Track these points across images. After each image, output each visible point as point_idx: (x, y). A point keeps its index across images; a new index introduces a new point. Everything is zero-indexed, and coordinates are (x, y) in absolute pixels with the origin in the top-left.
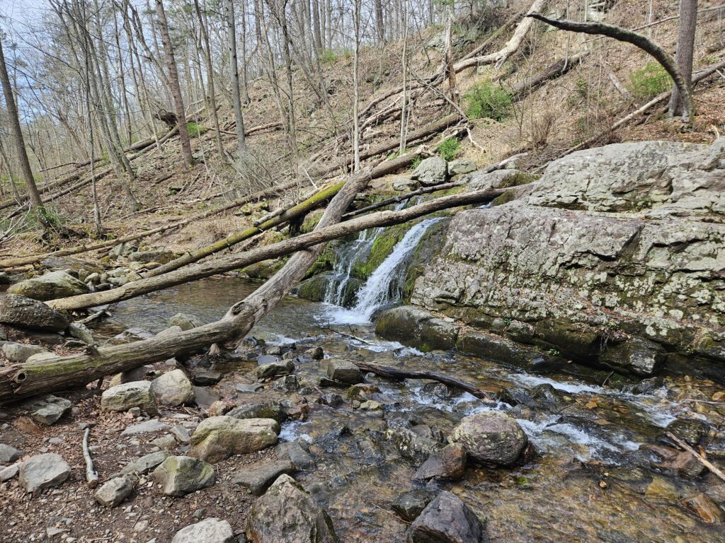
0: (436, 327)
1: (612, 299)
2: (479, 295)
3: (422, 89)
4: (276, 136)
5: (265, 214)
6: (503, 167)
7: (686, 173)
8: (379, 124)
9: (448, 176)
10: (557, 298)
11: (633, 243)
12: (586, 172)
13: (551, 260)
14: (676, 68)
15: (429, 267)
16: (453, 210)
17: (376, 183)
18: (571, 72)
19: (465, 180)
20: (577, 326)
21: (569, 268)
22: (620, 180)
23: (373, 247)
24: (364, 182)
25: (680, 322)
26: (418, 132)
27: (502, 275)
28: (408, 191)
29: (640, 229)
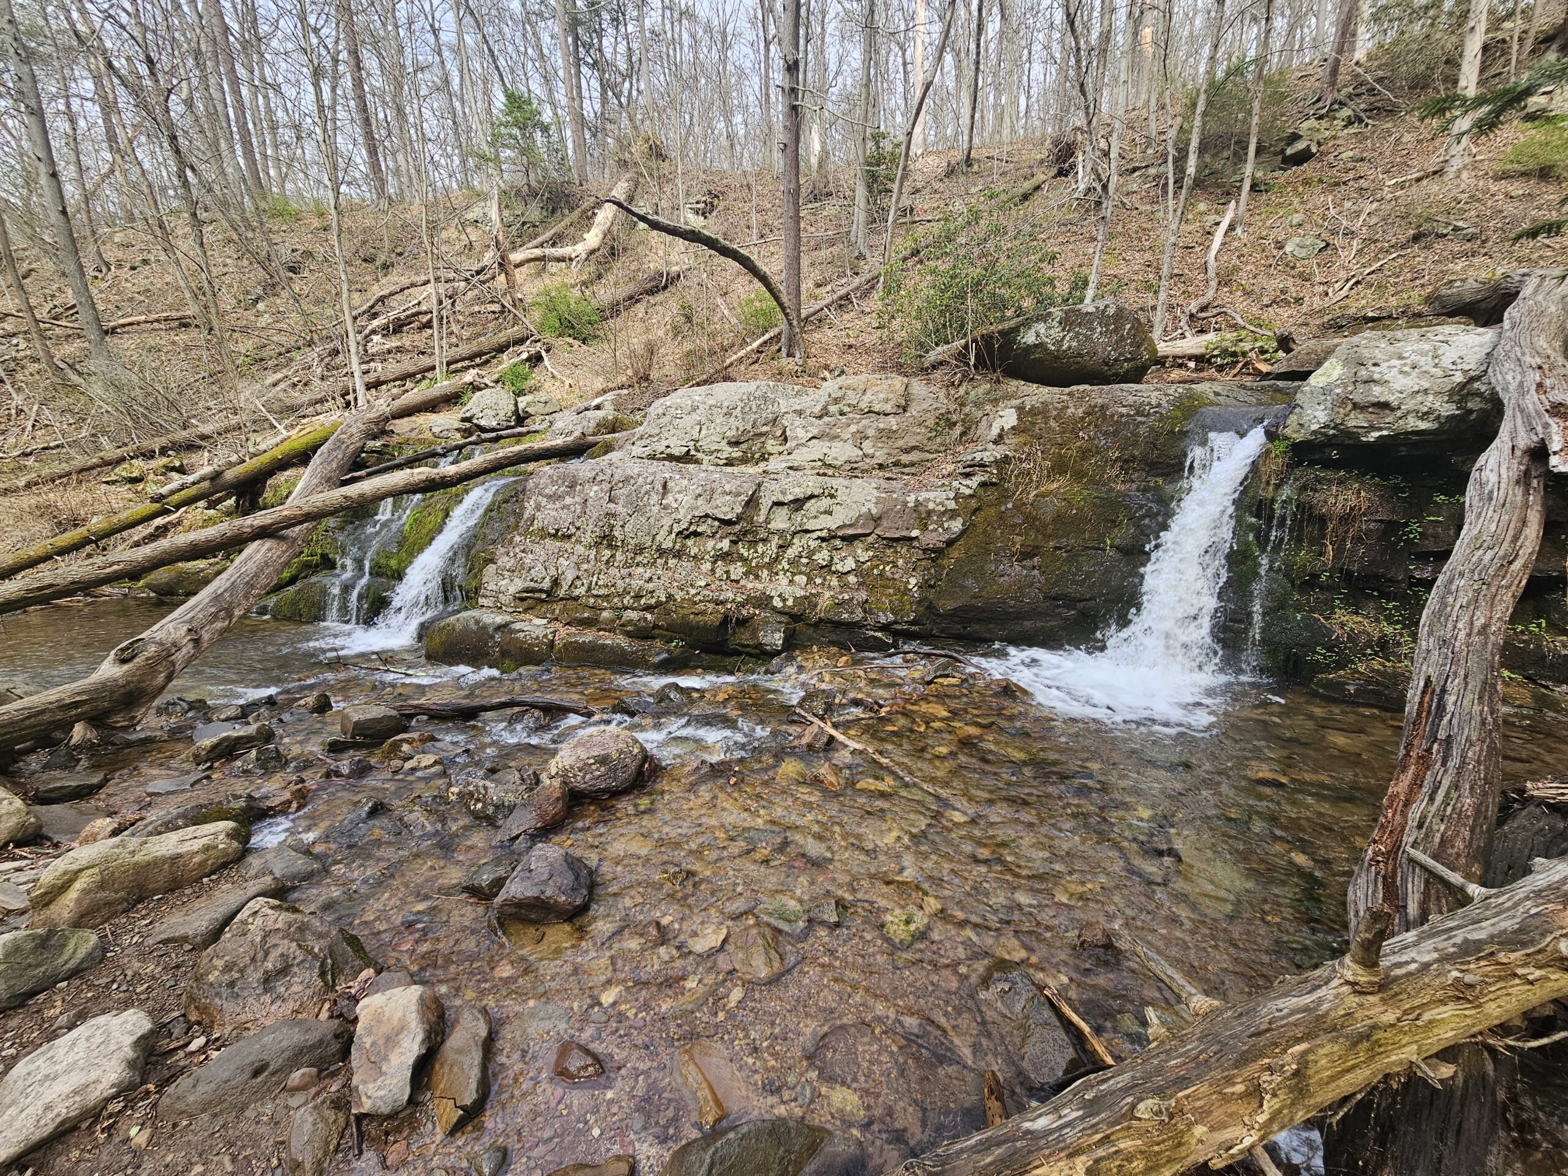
0: (522, 635)
1: (737, 570)
2: (578, 583)
3: (463, 284)
4: (182, 337)
5: (177, 480)
6: (598, 407)
7: (798, 421)
8: (395, 332)
9: (521, 418)
10: (677, 576)
11: (752, 502)
12: (695, 417)
13: (666, 528)
14: (785, 299)
15: (503, 550)
16: (531, 466)
17: (402, 426)
18: (670, 288)
19: (546, 424)
20: (701, 607)
21: (687, 537)
22: (734, 427)
23: (407, 527)
24: (377, 423)
25: (804, 588)
26: (464, 350)
27: (607, 553)
28: (458, 439)
29: (759, 485)
